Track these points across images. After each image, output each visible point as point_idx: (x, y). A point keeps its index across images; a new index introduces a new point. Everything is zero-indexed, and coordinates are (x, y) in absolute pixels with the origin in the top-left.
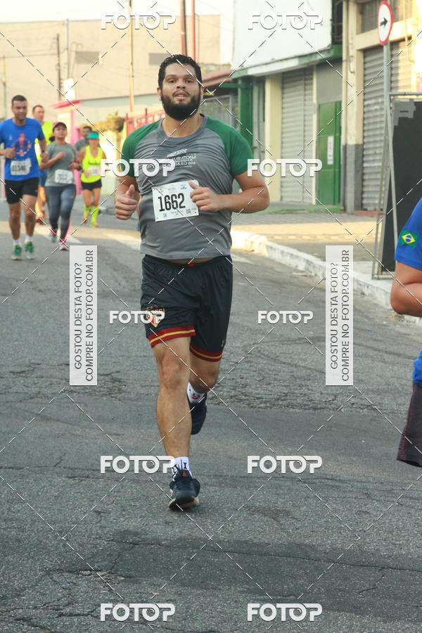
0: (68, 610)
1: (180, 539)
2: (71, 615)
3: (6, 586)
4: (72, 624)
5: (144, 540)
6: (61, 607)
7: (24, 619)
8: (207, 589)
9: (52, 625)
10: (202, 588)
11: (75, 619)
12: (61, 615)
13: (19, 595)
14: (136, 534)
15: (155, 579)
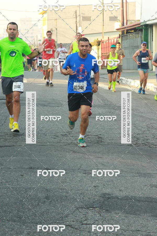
0: (85, 222)
1: (126, 196)
2: (86, 224)
3: (62, 213)
4: (87, 228)
5: (112, 197)
6: (83, 221)
7: (69, 226)
8: (136, 215)
9: (80, 228)
10: (134, 215)
11: (88, 226)
12: (83, 224)
13: (67, 217)
14: (109, 194)
15: (117, 211)
